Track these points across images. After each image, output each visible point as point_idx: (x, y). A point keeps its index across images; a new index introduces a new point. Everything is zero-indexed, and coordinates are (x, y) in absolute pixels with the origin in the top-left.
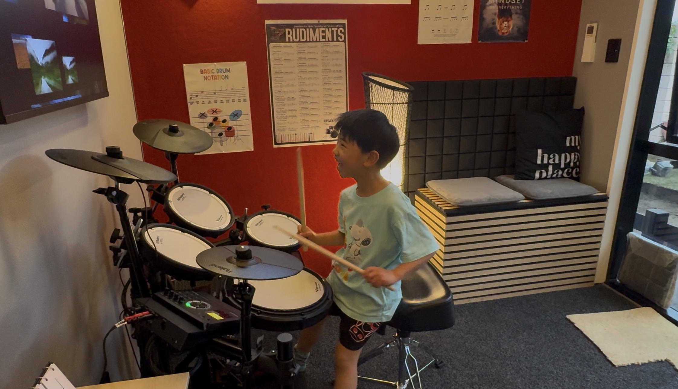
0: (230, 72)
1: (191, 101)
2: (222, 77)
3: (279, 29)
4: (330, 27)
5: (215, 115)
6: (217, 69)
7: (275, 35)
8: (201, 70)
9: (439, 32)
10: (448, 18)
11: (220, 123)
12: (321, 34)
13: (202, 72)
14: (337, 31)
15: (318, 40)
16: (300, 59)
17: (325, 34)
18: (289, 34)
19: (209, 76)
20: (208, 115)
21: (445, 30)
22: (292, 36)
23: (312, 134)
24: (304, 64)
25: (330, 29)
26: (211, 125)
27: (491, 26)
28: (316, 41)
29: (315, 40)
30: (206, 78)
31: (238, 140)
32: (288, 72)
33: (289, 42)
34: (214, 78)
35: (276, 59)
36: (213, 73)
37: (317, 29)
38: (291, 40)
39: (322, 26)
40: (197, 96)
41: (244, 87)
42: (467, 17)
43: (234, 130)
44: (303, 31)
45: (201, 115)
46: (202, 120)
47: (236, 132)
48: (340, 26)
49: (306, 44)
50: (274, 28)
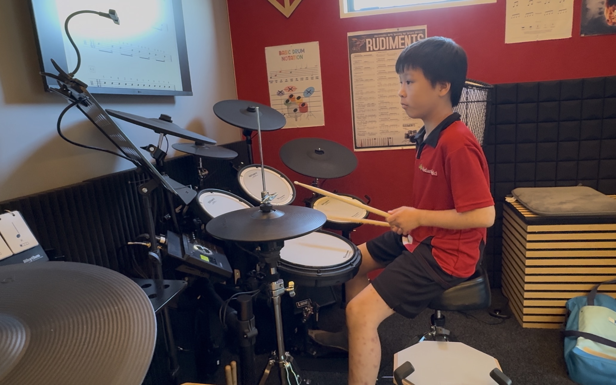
0: (304, 52)
1: (271, 80)
2: (297, 57)
3: (360, 40)
4: (409, 34)
5: (291, 92)
6: (293, 50)
7: (356, 46)
8: (280, 51)
9: (531, 29)
10: (541, 13)
11: (295, 100)
12: (401, 42)
13: (280, 53)
14: (416, 37)
15: (397, 47)
16: (380, 66)
17: (405, 41)
18: (369, 43)
19: (286, 57)
20: (285, 92)
21: (538, 26)
22: (372, 45)
23: (391, 139)
24: (384, 72)
25: (410, 36)
26: (287, 101)
27: (597, 16)
28: (396, 49)
29: (394, 48)
30: (283, 59)
31: (311, 115)
32: (368, 80)
33: (370, 51)
34: (291, 58)
35: (357, 68)
36: (290, 54)
37: (397, 37)
38: (371, 49)
39: (401, 34)
40: (276, 76)
41: (317, 66)
42: (566, 9)
43: (307, 106)
44: (383, 40)
45: (279, 92)
46: (280, 97)
47: (309, 108)
48: (419, 32)
49: (386, 52)
50: (356, 39)
